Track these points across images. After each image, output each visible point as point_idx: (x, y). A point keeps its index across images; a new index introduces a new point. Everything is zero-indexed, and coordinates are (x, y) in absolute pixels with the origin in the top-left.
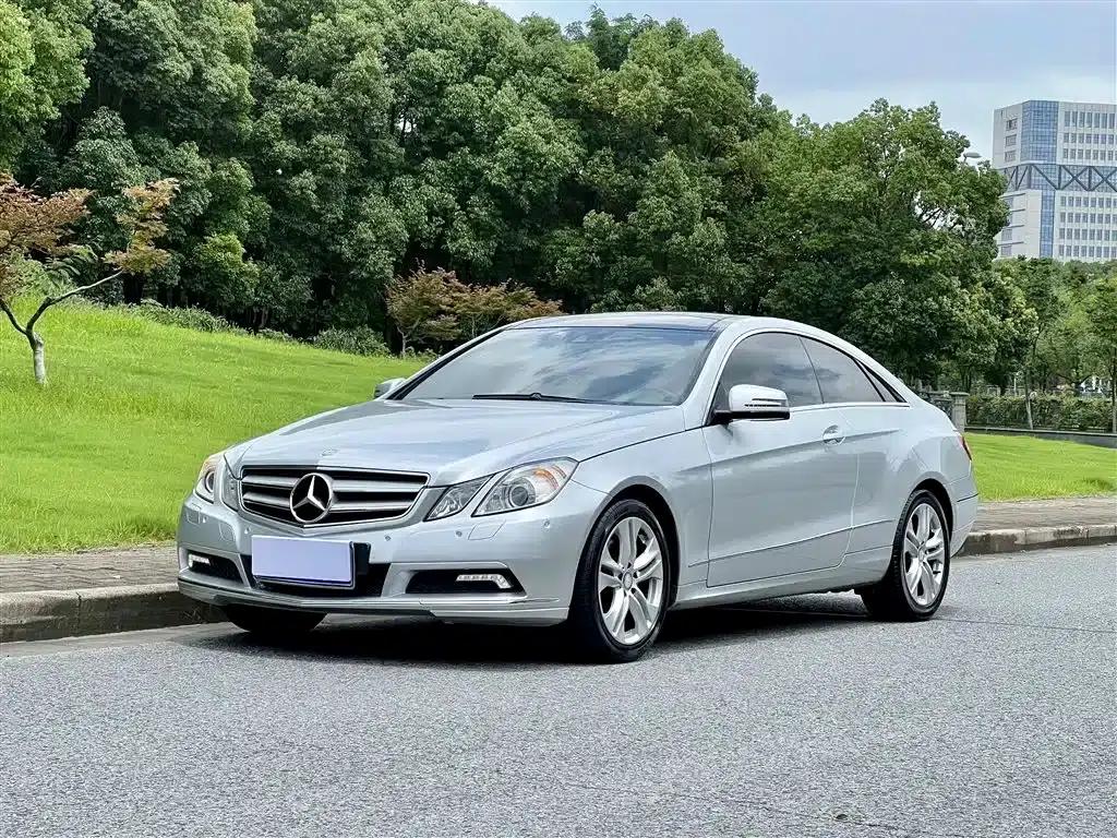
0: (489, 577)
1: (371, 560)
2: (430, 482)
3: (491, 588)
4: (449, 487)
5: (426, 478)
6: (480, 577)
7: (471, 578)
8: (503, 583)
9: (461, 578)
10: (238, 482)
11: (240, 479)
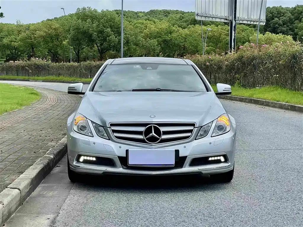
0: (219, 158)
1: (180, 156)
2: (197, 125)
3: (219, 162)
4: (201, 127)
5: (194, 124)
6: (216, 158)
7: (213, 159)
8: (222, 159)
9: (210, 159)
10: (109, 129)
11: (109, 128)
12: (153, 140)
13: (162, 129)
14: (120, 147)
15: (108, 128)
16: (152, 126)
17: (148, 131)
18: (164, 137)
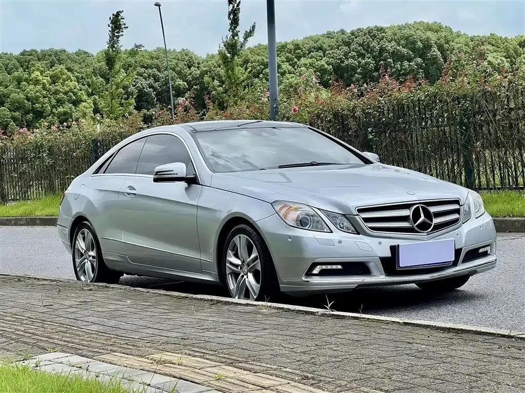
2: (461, 203)
5: (459, 201)
9: (481, 251)
10: (357, 217)
11: (357, 215)
12: (424, 227)
13: (432, 209)
14: (380, 243)
15: (355, 215)
16: (419, 207)
17: (416, 215)
18: (436, 221)
